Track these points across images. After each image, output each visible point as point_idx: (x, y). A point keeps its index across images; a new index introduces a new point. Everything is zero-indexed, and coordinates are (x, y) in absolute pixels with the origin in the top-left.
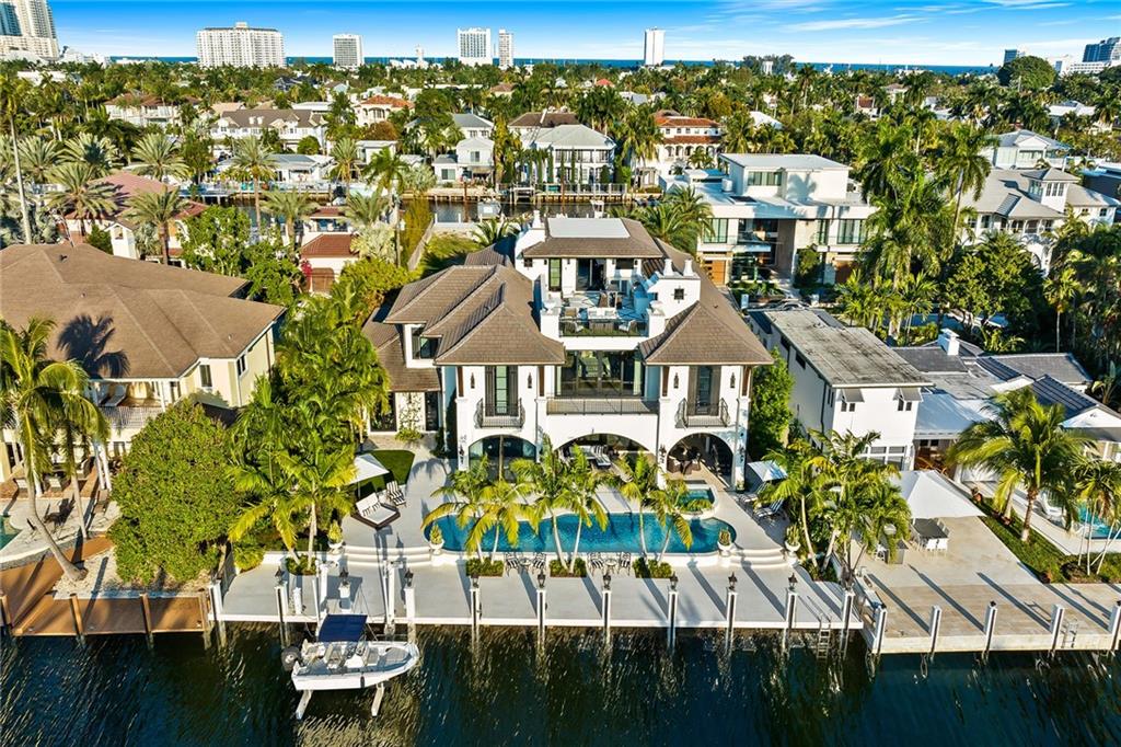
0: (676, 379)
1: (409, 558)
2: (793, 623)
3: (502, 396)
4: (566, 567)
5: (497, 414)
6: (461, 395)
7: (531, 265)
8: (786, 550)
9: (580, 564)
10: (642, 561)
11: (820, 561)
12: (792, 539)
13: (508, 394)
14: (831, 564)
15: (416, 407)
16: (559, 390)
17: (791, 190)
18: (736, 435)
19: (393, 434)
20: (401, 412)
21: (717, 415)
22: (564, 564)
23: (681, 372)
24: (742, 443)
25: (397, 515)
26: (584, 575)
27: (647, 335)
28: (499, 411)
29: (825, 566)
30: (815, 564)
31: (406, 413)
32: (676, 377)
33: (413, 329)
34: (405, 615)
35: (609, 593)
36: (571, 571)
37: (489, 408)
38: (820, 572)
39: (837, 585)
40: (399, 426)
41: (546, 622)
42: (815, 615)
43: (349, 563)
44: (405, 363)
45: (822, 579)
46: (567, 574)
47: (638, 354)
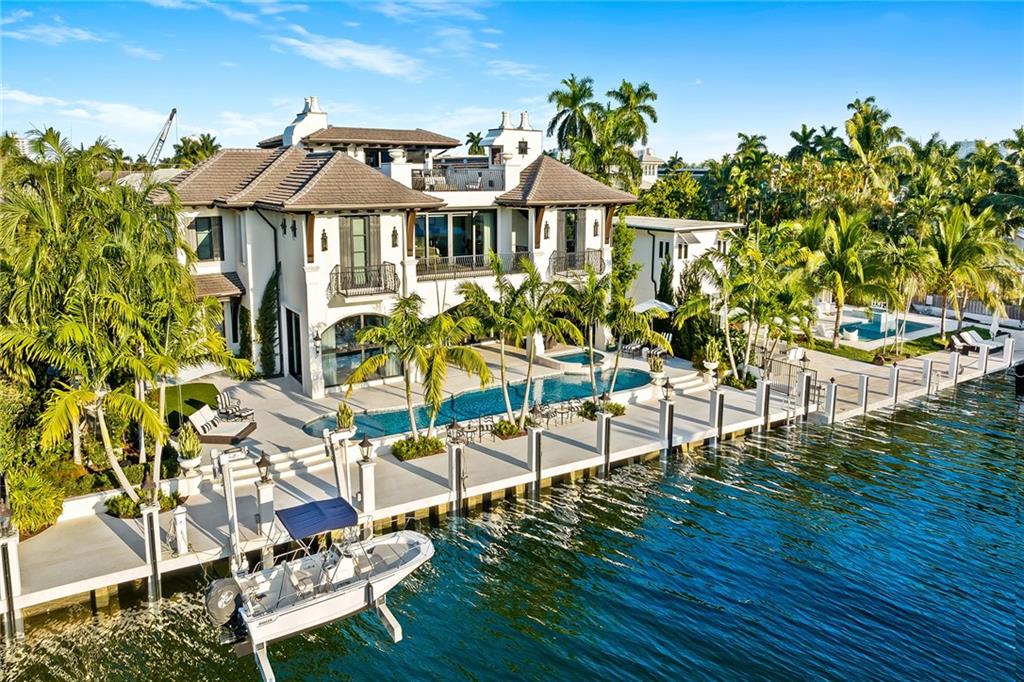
4: (516, 426)
5: (354, 287)
6: (311, 260)
8: (704, 370)
10: (589, 404)
12: (713, 355)
13: (366, 258)
22: (513, 422)
27: (503, 190)
28: (356, 282)
30: (737, 377)
34: (363, 511)
36: (522, 428)
38: (742, 383)
42: (777, 408)
45: (748, 387)
46: (519, 434)
47: (487, 218)
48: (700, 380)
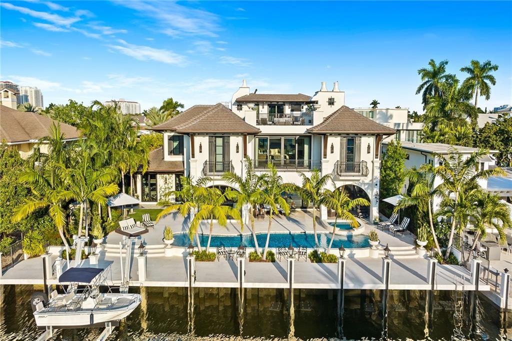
0: (332, 147)
1: (149, 251)
2: (435, 286)
3: (220, 158)
4: (260, 256)
5: (216, 171)
6: (193, 157)
7: (241, 109)
8: (417, 246)
9: (271, 254)
10: (316, 252)
11: (444, 253)
12: (422, 236)
13: (224, 157)
14: (451, 254)
15: (170, 186)
16: (257, 164)
17: (379, 118)
18: (371, 185)
19: (155, 203)
20: (161, 189)
21: (359, 172)
22: (259, 254)
23: (335, 142)
24: (376, 190)
25: (146, 231)
26: (273, 261)
27: (313, 125)
28: (217, 169)
29: (448, 255)
30: (441, 254)
31: (163, 190)
32: (332, 146)
33: (168, 136)
34: (138, 280)
35: (293, 260)
36: (264, 258)
37: (211, 167)
38: (444, 259)
39: (459, 266)
40: (159, 198)
41: (245, 285)
42: (450, 281)
43: (107, 254)
44: (163, 158)
45: (447, 263)
46: (261, 260)
47: (306, 140)
48: (414, 252)
